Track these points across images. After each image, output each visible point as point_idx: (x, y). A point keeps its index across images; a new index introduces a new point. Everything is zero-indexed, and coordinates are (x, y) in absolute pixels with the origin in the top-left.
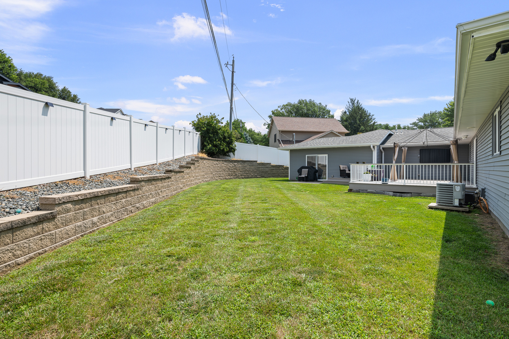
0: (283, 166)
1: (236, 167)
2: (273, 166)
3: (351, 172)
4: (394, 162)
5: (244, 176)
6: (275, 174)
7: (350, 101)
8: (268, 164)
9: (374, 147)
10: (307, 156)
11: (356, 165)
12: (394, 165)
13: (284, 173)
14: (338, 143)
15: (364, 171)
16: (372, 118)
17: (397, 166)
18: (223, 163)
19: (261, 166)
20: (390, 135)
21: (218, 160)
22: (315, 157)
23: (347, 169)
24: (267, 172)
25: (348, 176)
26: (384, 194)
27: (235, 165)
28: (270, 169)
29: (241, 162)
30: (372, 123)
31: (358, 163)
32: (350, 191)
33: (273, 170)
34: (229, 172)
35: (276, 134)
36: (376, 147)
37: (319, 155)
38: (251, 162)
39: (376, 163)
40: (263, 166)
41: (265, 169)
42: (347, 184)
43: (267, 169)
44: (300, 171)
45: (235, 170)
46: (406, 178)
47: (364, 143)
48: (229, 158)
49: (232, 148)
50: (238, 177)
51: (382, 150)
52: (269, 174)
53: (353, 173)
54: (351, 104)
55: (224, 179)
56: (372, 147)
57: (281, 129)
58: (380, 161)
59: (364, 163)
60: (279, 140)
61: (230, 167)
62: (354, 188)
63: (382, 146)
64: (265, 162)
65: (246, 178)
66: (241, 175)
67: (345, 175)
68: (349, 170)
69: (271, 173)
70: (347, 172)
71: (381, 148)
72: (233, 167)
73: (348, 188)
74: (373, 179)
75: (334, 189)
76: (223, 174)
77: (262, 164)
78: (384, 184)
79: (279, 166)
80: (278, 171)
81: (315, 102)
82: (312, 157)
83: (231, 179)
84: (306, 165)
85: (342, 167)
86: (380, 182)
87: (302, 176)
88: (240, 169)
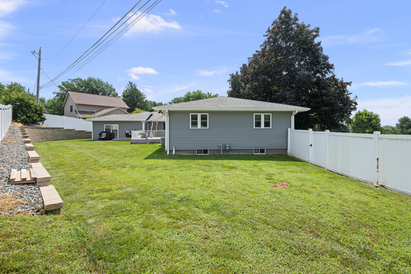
0: (85, 131)
1: (47, 133)
2: (77, 131)
3: (132, 134)
4: (151, 129)
5: (54, 139)
6: (78, 137)
7: (129, 83)
8: (73, 130)
9: (143, 121)
10: (105, 125)
11: (134, 131)
12: (151, 131)
13: (85, 136)
14: (124, 118)
15: (138, 134)
16: (144, 97)
17: (152, 131)
18: (36, 130)
19: (67, 132)
20: (151, 115)
21: (32, 128)
22: (110, 126)
23: (129, 133)
24: (72, 135)
25: (130, 136)
26: (146, 143)
27: (46, 131)
28: (75, 133)
29: (51, 129)
30: (145, 100)
31: (135, 130)
32: (132, 143)
33: (77, 134)
34: (41, 137)
35: (72, 106)
36: (144, 122)
37: (113, 125)
38: (59, 129)
39: (144, 129)
40: (69, 132)
41: (70, 133)
42: (130, 140)
43: (72, 134)
44: (100, 134)
45: (46, 135)
46: (155, 137)
47: (138, 119)
48: (38, 125)
49: (42, 118)
50: (49, 140)
51: (147, 123)
52: (74, 137)
53: (133, 135)
54: (130, 85)
55: (38, 142)
56: (142, 121)
57: (77, 103)
58: (146, 129)
59: (138, 130)
60: (76, 111)
61: (42, 133)
62: (133, 142)
63: (147, 121)
64: (70, 129)
65: (55, 141)
66: (51, 139)
67: (129, 136)
68: (131, 133)
69: (76, 136)
70: (130, 134)
71: (147, 122)
72: (44, 132)
73: (131, 142)
74: (142, 137)
75: (123, 143)
76: (37, 138)
77: (68, 130)
78: (147, 139)
79: (81, 131)
80: (81, 134)
81: (102, 80)
82: (108, 126)
83: (43, 141)
84: (105, 131)
85: (127, 132)
86: (145, 139)
87: (102, 137)
88: (50, 134)
